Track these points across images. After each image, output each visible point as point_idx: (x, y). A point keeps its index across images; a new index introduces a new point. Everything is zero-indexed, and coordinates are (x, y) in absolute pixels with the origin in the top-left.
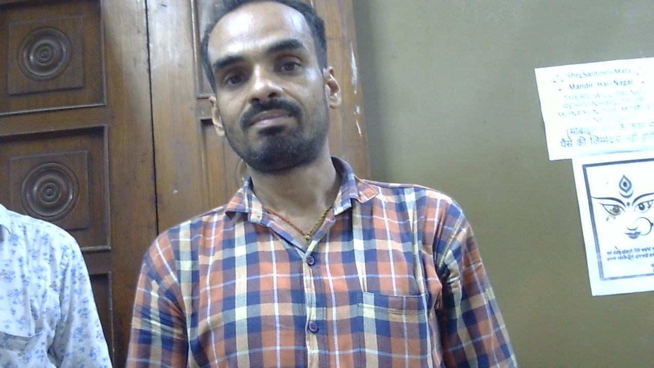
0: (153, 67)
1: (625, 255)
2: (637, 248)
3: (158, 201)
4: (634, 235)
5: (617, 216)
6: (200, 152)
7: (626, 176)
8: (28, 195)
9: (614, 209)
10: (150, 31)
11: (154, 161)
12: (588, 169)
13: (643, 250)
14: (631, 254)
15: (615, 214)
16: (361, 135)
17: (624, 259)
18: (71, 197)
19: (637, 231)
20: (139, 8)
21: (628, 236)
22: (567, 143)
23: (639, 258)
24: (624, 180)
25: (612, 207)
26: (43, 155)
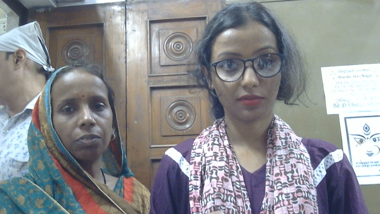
0: (128, 61)
1: (365, 164)
2: (372, 161)
3: (127, 127)
4: (370, 155)
5: (361, 145)
7: (367, 124)
10: (127, 44)
12: (347, 119)
13: (375, 162)
14: (368, 164)
15: (361, 143)
17: (365, 167)
19: (372, 152)
20: (123, 32)
21: (367, 155)
22: (336, 106)
23: (373, 166)
24: (366, 126)
25: (359, 140)
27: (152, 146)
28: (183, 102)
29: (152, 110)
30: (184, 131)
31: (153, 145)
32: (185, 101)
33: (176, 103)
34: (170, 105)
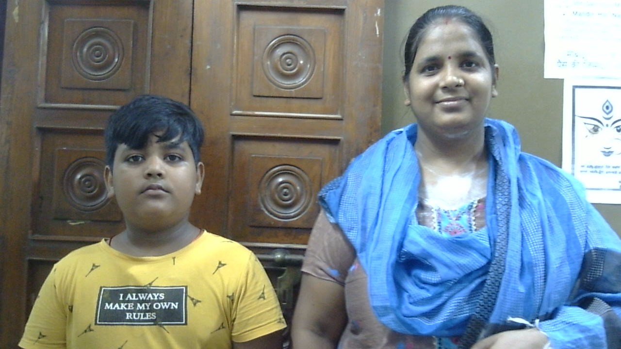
1: (596, 169)
2: (608, 165)
3: (192, 74)
4: (608, 153)
5: (595, 135)
6: (233, 34)
7: (609, 101)
8: (78, 54)
9: (594, 128)
11: (192, 37)
12: (577, 90)
13: (613, 167)
14: (601, 169)
15: (594, 132)
16: (378, 36)
17: (595, 174)
18: (116, 60)
19: (611, 150)
21: (602, 153)
22: (562, 64)
23: (609, 174)
24: (607, 104)
25: (592, 127)
26: (95, 20)
27: (235, 112)
28: (295, 37)
29: (238, 48)
30: (293, 90)
31: (236, 110)
32: (299, 37)
33: (281, 37)
34: (271, 42)
